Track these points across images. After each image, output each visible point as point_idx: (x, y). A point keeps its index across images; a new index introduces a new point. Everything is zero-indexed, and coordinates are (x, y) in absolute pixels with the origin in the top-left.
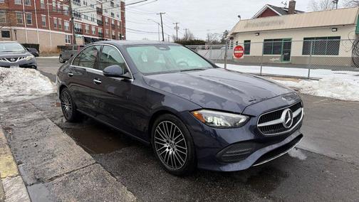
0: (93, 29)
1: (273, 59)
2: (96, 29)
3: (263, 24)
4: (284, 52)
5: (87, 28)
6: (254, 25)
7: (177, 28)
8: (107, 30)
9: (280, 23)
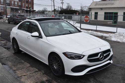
0: (16, 3)
1: (109, 23)
2: (18, 3)
3: (104, 4)
4: (114, 19)
5: (13, 3)
6: (99, 4)
7: (62, 3)
8: (23, 4)
9: (112, 4)
